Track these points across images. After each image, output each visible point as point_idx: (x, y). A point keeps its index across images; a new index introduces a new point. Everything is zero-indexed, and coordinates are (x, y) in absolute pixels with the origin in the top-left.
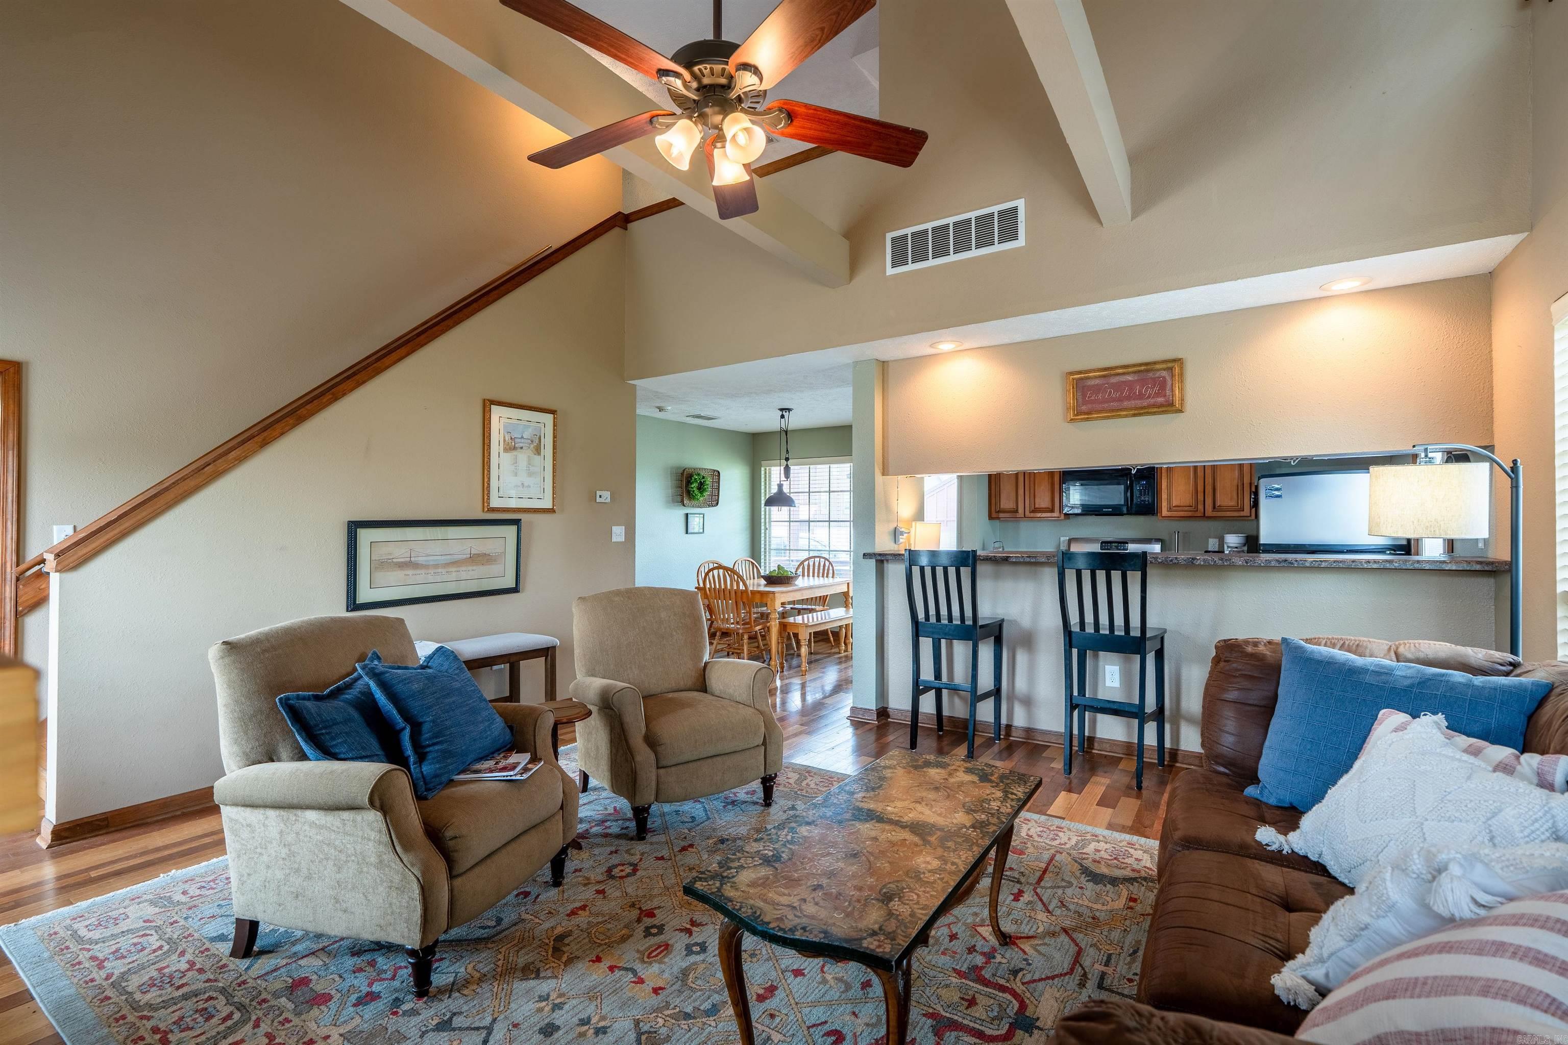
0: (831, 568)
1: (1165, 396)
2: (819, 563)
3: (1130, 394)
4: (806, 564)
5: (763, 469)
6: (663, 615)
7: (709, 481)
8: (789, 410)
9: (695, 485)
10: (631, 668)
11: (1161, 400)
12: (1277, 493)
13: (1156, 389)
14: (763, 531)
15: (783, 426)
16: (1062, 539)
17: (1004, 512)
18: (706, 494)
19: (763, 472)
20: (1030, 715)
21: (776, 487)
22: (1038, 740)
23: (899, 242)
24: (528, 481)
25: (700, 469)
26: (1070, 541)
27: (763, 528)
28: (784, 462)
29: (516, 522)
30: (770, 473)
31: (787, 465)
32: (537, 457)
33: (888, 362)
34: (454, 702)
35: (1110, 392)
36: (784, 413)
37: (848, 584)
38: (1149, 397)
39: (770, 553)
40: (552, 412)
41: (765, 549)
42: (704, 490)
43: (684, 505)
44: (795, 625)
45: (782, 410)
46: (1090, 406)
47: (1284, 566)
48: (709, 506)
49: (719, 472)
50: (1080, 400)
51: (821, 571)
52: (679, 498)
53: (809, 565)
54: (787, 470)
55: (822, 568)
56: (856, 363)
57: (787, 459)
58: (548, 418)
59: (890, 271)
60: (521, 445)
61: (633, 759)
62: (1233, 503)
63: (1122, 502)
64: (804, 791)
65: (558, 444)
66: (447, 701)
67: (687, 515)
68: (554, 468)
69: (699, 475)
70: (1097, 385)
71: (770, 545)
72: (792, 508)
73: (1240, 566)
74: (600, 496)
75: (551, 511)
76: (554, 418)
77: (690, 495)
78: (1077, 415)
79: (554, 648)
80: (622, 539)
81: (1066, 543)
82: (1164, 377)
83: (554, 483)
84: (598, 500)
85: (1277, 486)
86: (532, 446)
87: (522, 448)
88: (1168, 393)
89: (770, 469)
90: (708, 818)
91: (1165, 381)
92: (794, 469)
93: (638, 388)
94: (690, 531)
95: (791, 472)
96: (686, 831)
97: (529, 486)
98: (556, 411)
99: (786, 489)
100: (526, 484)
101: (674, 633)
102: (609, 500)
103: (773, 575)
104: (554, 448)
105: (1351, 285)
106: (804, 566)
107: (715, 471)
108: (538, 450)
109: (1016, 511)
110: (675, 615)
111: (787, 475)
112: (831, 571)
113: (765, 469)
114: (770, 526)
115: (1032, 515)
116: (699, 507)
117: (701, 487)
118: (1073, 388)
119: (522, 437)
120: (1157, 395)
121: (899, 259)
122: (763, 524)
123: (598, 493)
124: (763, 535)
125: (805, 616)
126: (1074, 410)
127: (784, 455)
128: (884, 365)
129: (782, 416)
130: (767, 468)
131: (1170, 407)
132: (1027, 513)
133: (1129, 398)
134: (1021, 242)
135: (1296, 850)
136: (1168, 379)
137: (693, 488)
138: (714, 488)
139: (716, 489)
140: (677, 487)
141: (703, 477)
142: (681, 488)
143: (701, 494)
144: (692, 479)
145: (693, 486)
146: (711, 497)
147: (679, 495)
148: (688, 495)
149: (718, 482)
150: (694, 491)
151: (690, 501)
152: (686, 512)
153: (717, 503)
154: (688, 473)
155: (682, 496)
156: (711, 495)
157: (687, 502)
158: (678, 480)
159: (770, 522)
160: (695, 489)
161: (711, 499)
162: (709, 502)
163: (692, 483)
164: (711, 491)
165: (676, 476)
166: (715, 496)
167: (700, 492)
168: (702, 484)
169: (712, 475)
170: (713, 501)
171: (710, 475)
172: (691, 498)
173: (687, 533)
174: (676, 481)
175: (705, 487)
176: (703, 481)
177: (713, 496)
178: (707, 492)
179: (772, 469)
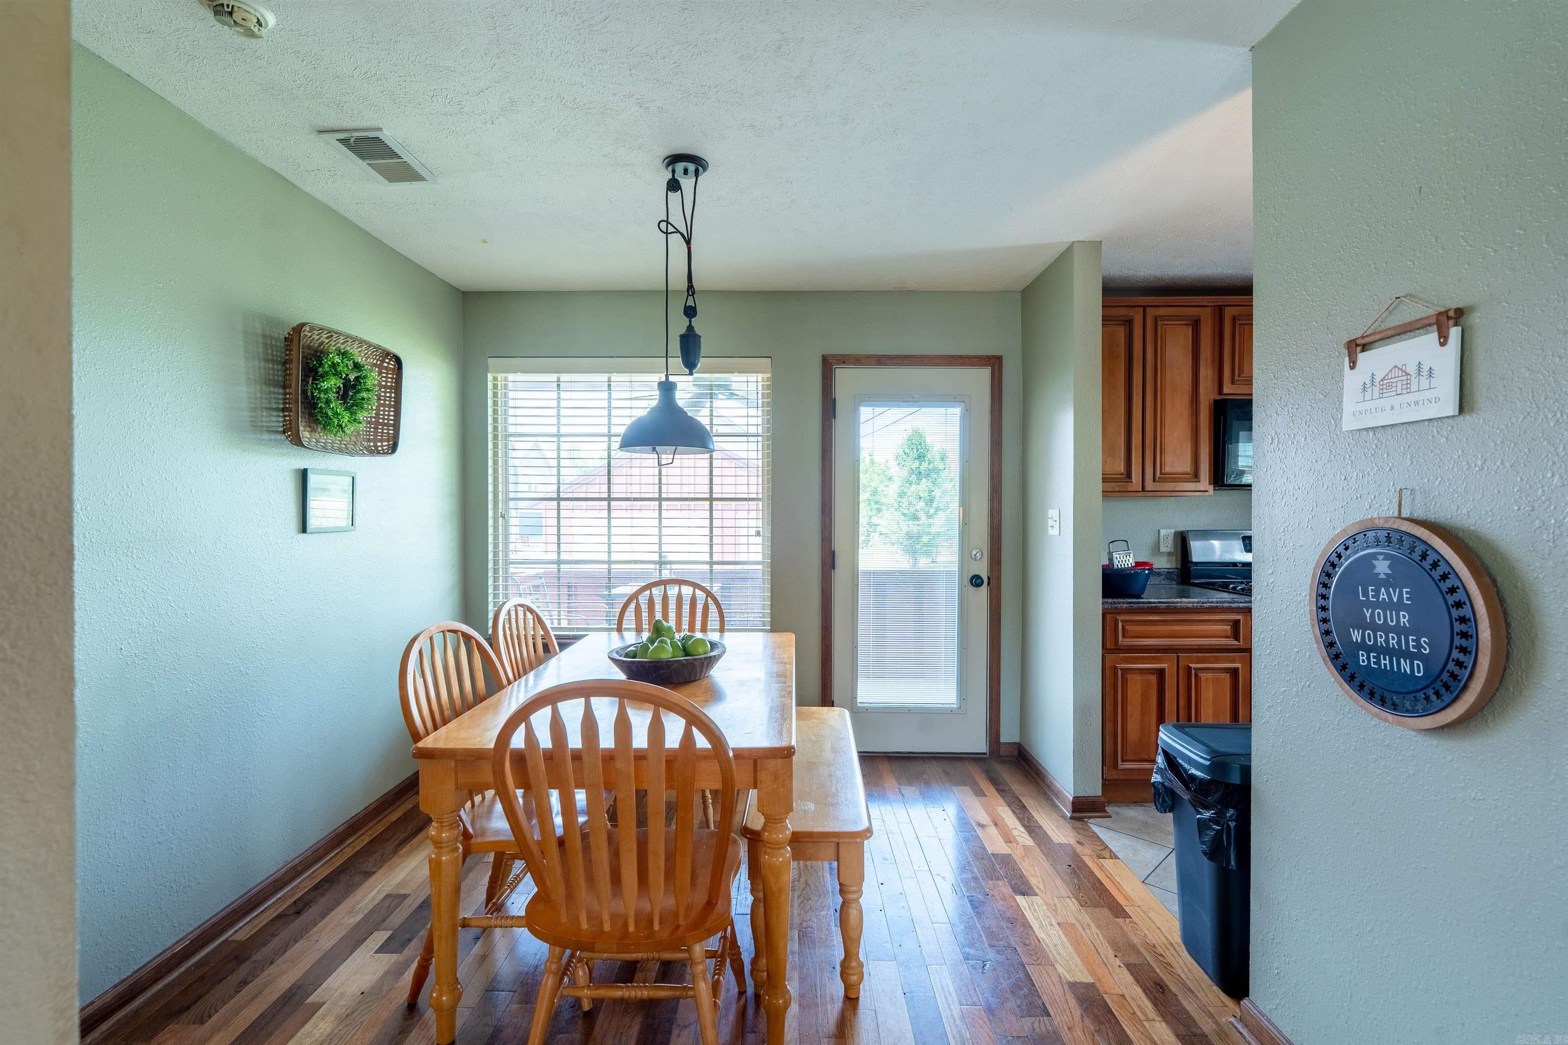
0: (713, 608)
4: (643, 599)
5: (490, 377)
7: (373, 378)
8: (698, 164)
9: (332, 383)
14: (491, 522)
16: (1162, 531)
17: (1106, 479)
18: (362, 415)
19: (490, 385)
25: (345, 338)
27: (490, 514)
30: (506, 387)
36: (679, 173)
42: (358, 403)
43: (299, 444)
45: (675, 160)
48: (372, 452)
49: (398, 361)
52: (276, 420)
53: (650, 602)
55: (686, 608)
67: (303, 474)
69: (344, 354)
77: (314, 412)
81: (1171, 539)
89: (506, 380)
94: (312, 523)
106: (637, 604)
107: (387, 354)
109: (1127, 478)
113: (495, 379)
114: (507, 509)
115: (1158, 486)
116: (341, 451)
117: (350, 394)
122: (490, 506)
124: (491, 530)
129: (673, 185)
130: (500, 377)
132: (1150, 485)
137: (326, 391)
138: (384, 405)
139: (390, 406)
140: (268, 382)
141: (357, 366)
142: (284, 387)
143: (352, 414)
144: (321, 365)
145: (325, 385)
146: (376, 428)
147: (277, 409)
148: (311, 415)
149: (397, 388)
150: (328, 402)
151: (313, 430)
152: (302, 465)
153: (393, 448)
154: (309, 347)
155: (290, 410)
156: (377, 423)
157: (305, 434)
158: (273, 361)
159: (508, 500)
160: (332, 396)
161: (376, 433)
162: (369, 440)
163: (322, 376)
164: (378, 410)
165: (265, 345)
166: (388, 425)
167: (347, 409)
168: (354, 387)
169: (380, 367)
170: (381, 441)
171: (375, 365)
172: (317, 422)
173: (304, 529)
174: (267, 360)
175: (359, 396)
176: (357, 378)
177: (383, 424)
178: (367, 410)
179: (511, 377)
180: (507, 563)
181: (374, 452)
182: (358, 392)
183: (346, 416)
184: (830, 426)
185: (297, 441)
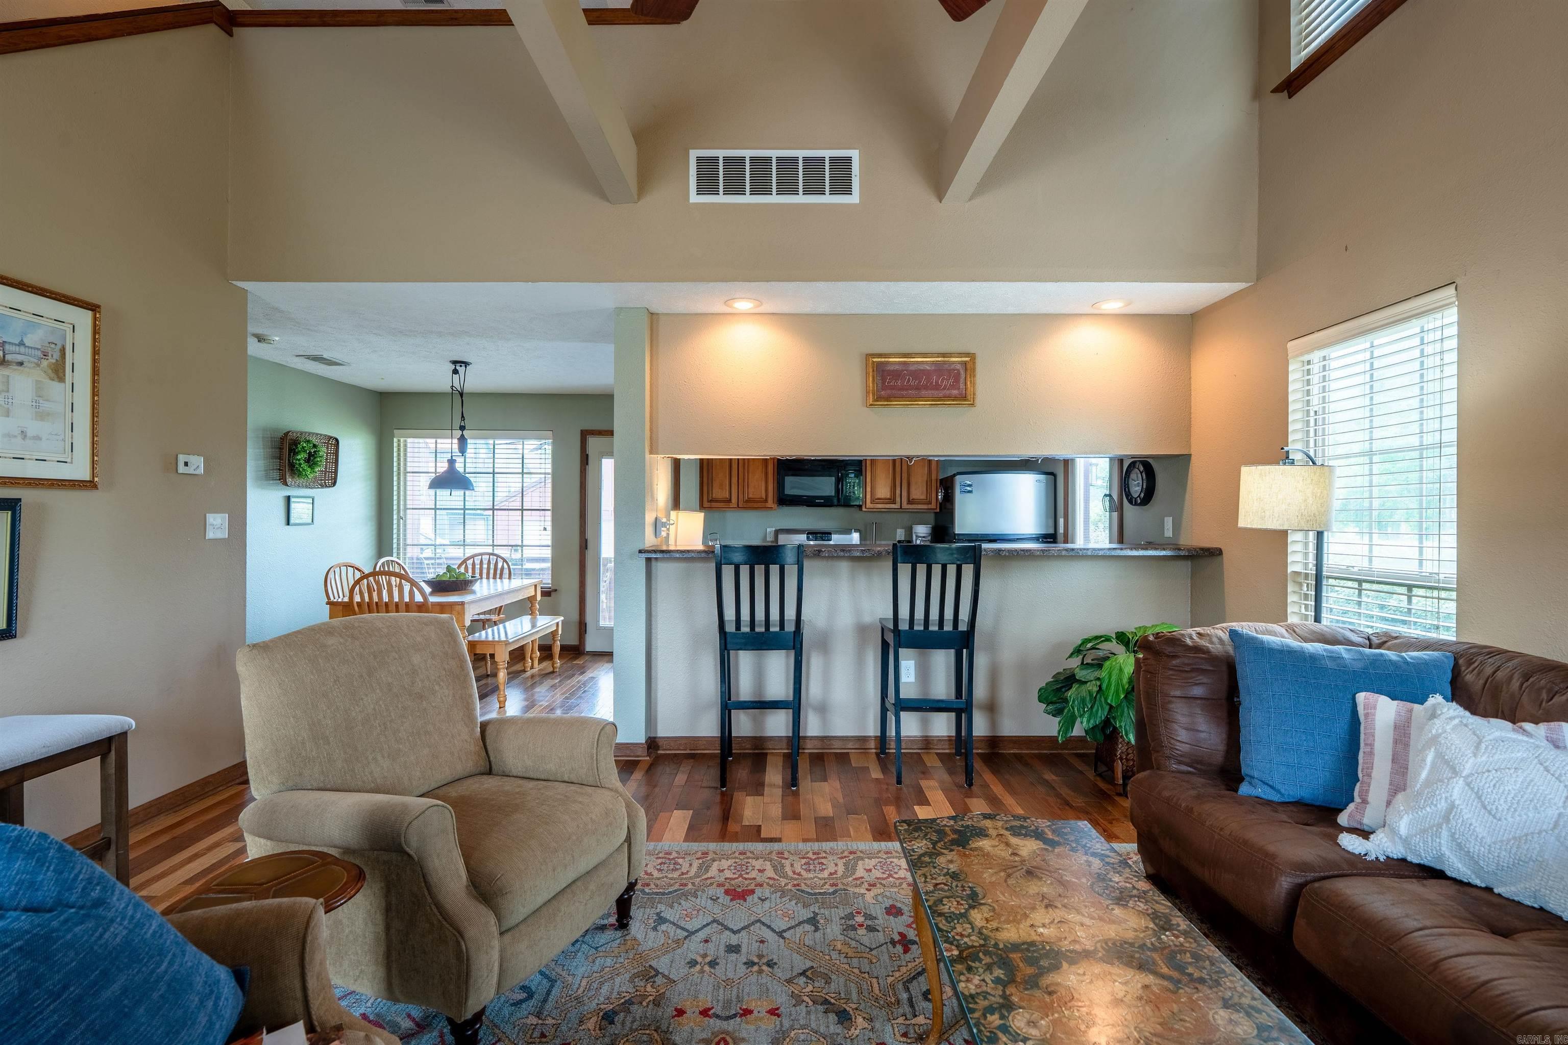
0: (506, 567)
1: (959, 389)
2: (489, 561)
3: (927, 384)
4: (470, 562)
5: (395, 440)
6: (416, 659)
7: (323, 451)
8: (466, 364)
9: (302, 456)
10: (375, 759)
11: (955, 392)
12: (969, 489)
13: (951, 381)
14: (395, 522)
15: (456, 384)
16: (768, 530)
17: (717, 501)
18: (317, 469)
19: (395, 444)
20: (825, 722)
21: (446, 465)
22: (835, 749)
23: (707, 166)
24: (34, 427)
25: (310, 434)
26: (777, 532)
27: (395, 517)
28: (458, 433)
29: (12, 505)
30: (405, 446)
31: (462, 436)
32: (56, 386)
33: (658, 314)
34: (125, 991)
35: (909, 379)
36: (458, 368)
37: (536, 586)
38: (944, 389)
39: (405, 549)
40: (93, 308)
41: (398, 544)
42: (315, 464)
43: (287, 485)
44: (486, 643)
45: (455, 362)
46: (889, 392)
47: (1072, 556)
48: (322, 486)
49: (337, 440)
50: (880, 385)
51: (492, 571)
52: (276, 474)
53: (474, 564)
54: (462, 440)
55: (493, 567)
56: (619, 310)
57: (462, 428)
58: (84, 318)
59: (694, 198)
60: (20, 358)
61: (462, 937)
62: (923, 497)
63: (833, 494)
64: (652, 886)
65: (102, 366)
66: (107, 994)
67: (288, 499)
68: (93, 408)
69: (308, 442)
70: (896, 370)
71: (405, 540)
72: (467, 492)
73: (1038, 556)
74: (186, 464)
75: (89, 485)
76: (95, 319)
77: (294, 470)
78: (877, 401)
79: (123, 735)
80: (223, 534)
81: (773, 534)
82: (958, 370)
83: (93, 435)
84: (182, 469)
85: (969, 483)
86: (45, 363)
87: (21, 364)
88: (962, 386)
89: (405, 441)
90: (553, 982)
91: (959, 374)
92: (471, 443)
93: (250, 297)
94: (292, 521)
95: (469, 446)
96: (533, 1020)
97: (38, 438)
98: (99, 307)
99: (459, 467)
100: (30, 433)
101: (437, 688)
102: (201, 471)
103: (444, 579)
104: (95, 371)
105: (1113, 306)
106: (466, 565)
107: (331, 438)
108: (58, 372)
109: (730, 501)
110: (434, 657)
111: (463, 449)
112: (506, 571)
113: (399, 441)
114: (405, 515)
115: (745, 505)
116: (307, 487)
117: (311, 459)
118: (873, 371)
119: (22, 344)
120: (953, 387)
121: (707, 184)
122: (395, 512)
123: (182, 458)
124: (395, 526)
125: (490, 630)
126: (873, 395)
127: (457, 422)
128: (653, 317)
129: (455, 372)
130: (402, 440)
131: (964, 398)
132: (741, 503)
133: (926, 388)
134: (854, 198)
135: (1391, 855)
136: (962, 372)
137: (299, 460)
138: (329, 462)
139: (332, 463)
140: (274, 457)
141: (315, 446)
142: (280, 459)
143: (312, 469)
144: (297, 448)
145: (299, 457)
146: (325, 474)
147: (277, 469)
148: (292, 470)
149: (336, 453)
150: (300, 464)
151: (293, 478)
152: (288, 494)
153: (334, 484)
154: (292, 439)
155: (282, 470)
156: (326, 471)
157: (289, 480)
158: (275, 448)
159: (406, 509)
160: (302, 462)
161: (325, 477)
162: (322, 480)
163: (297, 453)
164: (326, 465)
165: (272, 441)
166: (332, 472)
167: (310, 467)
168: (313, 455)
169: (328, 443)
170: (328, 480)
171: (325, 443)
172: (295, 474)
173: (288, 524)
174: (272, 448)
175: (316, 460)
176: (315, 452)
177: (329, 472)
178: (320, 466)
179: (409, 440)
180: (405, 545)
181: (323, 486)
182: (315, 458)
183: (309, 470)
184: (585, 469)
185: (286, 484)
